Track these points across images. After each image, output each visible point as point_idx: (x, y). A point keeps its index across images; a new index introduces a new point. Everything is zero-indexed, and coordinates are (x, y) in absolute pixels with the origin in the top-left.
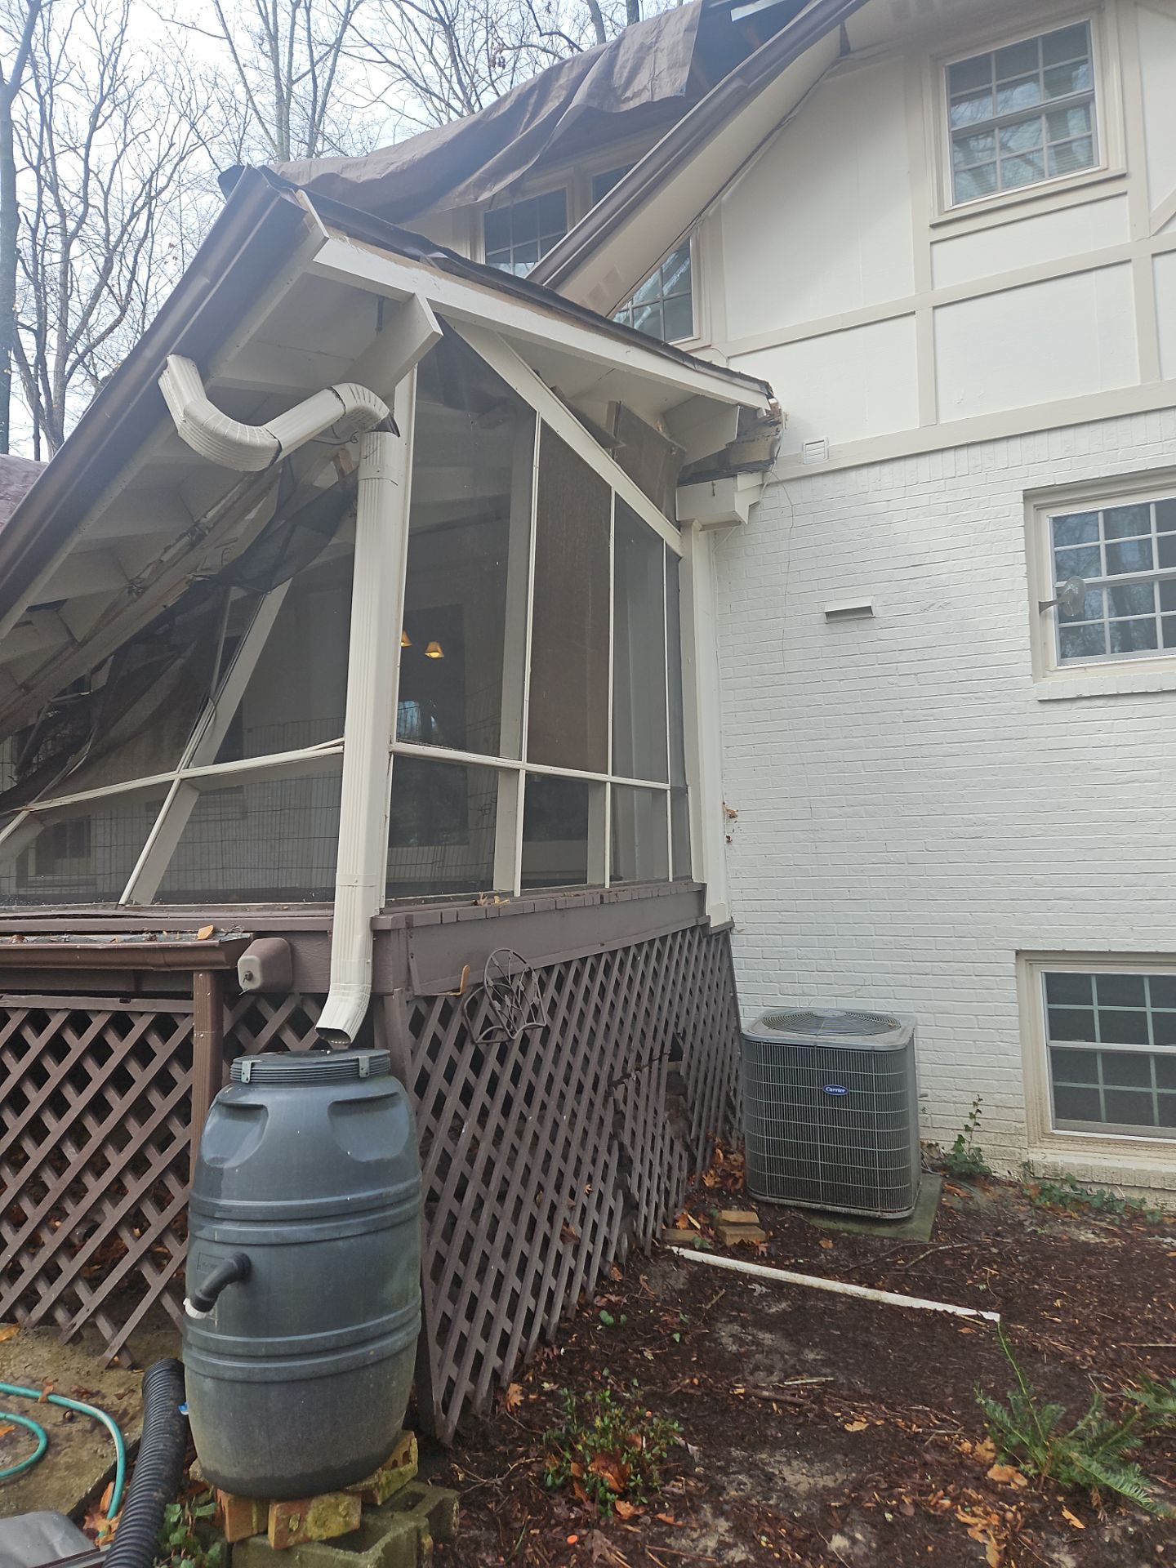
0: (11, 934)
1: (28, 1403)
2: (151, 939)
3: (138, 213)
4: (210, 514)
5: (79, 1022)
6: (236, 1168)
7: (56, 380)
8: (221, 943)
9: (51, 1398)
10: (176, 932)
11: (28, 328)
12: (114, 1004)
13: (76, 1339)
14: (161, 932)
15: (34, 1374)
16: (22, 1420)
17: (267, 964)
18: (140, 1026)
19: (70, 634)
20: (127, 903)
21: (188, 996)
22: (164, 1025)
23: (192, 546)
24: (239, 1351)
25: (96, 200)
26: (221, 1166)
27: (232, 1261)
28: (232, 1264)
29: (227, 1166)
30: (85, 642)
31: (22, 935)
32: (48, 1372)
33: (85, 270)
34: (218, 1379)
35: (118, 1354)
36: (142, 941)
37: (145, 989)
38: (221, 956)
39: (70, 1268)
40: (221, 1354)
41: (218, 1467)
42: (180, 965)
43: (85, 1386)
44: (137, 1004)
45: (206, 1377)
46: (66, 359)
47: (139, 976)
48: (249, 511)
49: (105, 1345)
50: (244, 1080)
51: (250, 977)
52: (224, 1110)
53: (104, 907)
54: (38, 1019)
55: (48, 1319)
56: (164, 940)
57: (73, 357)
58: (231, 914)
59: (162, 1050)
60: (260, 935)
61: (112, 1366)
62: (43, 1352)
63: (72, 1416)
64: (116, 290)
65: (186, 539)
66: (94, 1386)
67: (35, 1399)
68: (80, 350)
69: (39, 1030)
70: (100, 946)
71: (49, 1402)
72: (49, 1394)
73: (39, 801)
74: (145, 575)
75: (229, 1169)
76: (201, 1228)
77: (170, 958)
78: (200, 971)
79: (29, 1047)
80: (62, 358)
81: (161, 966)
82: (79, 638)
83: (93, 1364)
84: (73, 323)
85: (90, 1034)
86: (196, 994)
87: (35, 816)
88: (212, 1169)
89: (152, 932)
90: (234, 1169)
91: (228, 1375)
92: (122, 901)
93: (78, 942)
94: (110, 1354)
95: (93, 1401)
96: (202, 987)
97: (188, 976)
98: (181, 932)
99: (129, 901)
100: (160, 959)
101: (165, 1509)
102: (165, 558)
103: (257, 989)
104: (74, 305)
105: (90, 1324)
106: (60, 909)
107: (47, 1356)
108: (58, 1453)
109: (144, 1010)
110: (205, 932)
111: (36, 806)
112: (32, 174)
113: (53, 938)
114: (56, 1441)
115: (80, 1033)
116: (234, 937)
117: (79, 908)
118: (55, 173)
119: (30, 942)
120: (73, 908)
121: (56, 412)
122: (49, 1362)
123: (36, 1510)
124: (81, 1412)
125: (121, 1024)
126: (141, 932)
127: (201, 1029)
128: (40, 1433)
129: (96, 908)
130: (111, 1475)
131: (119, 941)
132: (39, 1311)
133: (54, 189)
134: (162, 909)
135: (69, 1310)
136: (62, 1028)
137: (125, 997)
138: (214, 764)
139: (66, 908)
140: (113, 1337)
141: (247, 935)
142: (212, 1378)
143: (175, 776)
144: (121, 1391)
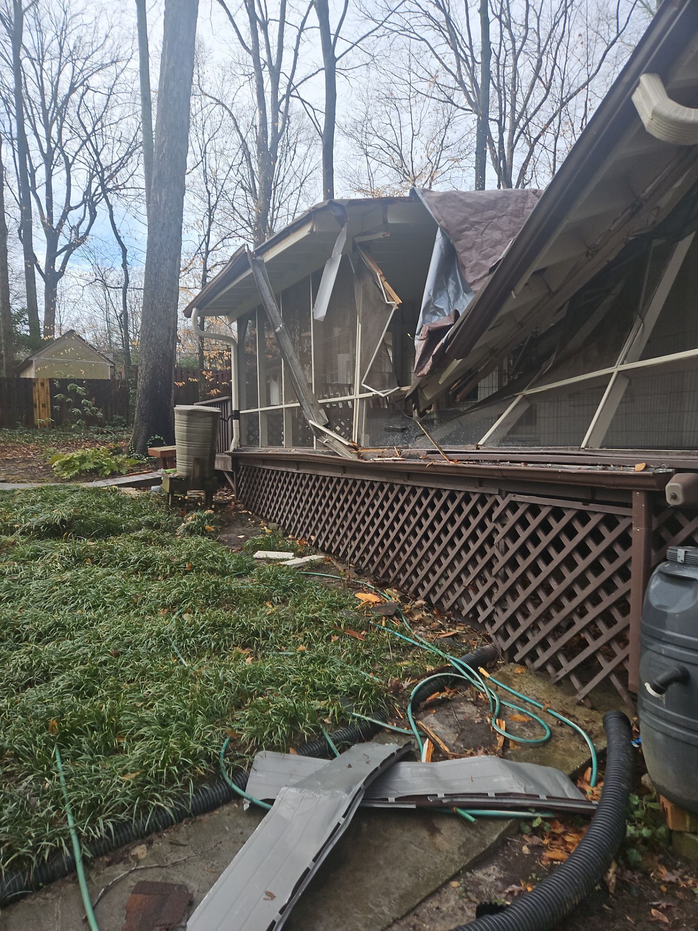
0: (520, 462)
1: (536, 709)
2: (604, 469)
3: (558, 22)
4: (648, 189)
5: (558, 513)
6: (678, 614)
7: (509, 147)
8: (654, 474)
9: (549, 710)
10: (620, 466)
11: (495, 120)
12: (579, 506)
13: (558, 683)
14: (610, 465)
15: (537, 695)
16: (535, 716)
17: (687, 489)
18: (594, 520)
19: (549, 288)
20: (586, 447)
21: (629, 506)
22: (610, 521)
23: (632, 215)
24: (682, 724)
25: (533, 24)
26: (665, 610)
27: (676, 669)
28: (676, 671)
29: (669, 611)
30: (557, 291)
31: (526, 463)
32: (544, 696)
33: (526, 71)
34: (665, 734)
35: (583, 699)
36: (598, 470)
37: (598, 498)
38: (653, 482)
39: (555, 646)
40: (668, 721)
41: (665, 785)
42: (622, 485)
43: (566, 710)
44: (592, 507)
45: (657, 731)
46: (514, 133)
47: (594, 490)
48: (676, 181)
49: (575, 692)
50: (679, 560)
51: (674, 497)
52: (664, 577)
53: (572, 449)
54: (534, 510)
55: (543, 668)
56: (611, 470)
57: (518, 130)
58: (657, 457)
59: (609, 537)
60: (679, 470)
61: (580, 704)
62: (541, 685)
63: (562, 724)
64: (544, 79)
65: (629, 211)
66: (571, 712)
67: (541, 708)
68: (522, 126)
69: (535, 516)
70: (573, 471)
71: (548, 712)
72: (548, 708)
73: (528, 389)
74: (598, 243)
75: (671, 614)
76: (652, 644)
77: (617, 481)
78: (638, 491)
79: (529, 524)
80: (512, 132)
81: (612, 485)
82: (554, 289)
83: (569, 699)
84: (519, 108)
85: (564, 521)
86: (634, 504)
87: (526, 398)
88: (658, 611)
89: (603, 465)
90: (675, 614)
91: (674, 735)
92: (583, 446)
93: (559, 468)
94: (579, 697)
95: (572, 719)
96: (639, 501)
97: (629, 493)
98: (623, 466)
99: (587, 446)
100: (611, 481)
101: (629, 796)
102: (612, 229)
103: (679, 506)
104: (520, 98)
105: (567, 677)
106: (545, 449)
107: (543, 688)
108: (557, 741)
109: (598, 512)
110: (641, 466)
111: (527, 392)
112: (497, 21)
113: (542, 465)
114: (555, 734)
115: (558, 520)
116: (661, 471)
117: (556, 449)
118: (509, 15)
119: (530, 467)
120: (553, 449)
121: (508, 168)
122: (545, 691)
123: (550, 766)
124: (567, 724)
125: (583, 517)
126: (596, 465)
127: (638, 526)
128: (546, 727)
129: (567, 449)
130: (589, 763)
131: (584, 469)
132: (538, 664)
133: (508, 26)
134: (609, 452)
135: (554, 667)
136: (548, 516)
137: (586, 502)
138: (640, 360)
139: (549, 449)
140: (580, 689)
141: (671, 470)
142: (662, 733)
143: (615, 370)
144: (587, 719)
